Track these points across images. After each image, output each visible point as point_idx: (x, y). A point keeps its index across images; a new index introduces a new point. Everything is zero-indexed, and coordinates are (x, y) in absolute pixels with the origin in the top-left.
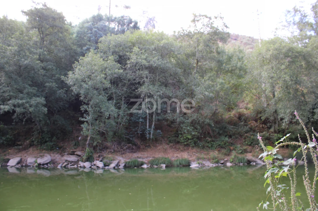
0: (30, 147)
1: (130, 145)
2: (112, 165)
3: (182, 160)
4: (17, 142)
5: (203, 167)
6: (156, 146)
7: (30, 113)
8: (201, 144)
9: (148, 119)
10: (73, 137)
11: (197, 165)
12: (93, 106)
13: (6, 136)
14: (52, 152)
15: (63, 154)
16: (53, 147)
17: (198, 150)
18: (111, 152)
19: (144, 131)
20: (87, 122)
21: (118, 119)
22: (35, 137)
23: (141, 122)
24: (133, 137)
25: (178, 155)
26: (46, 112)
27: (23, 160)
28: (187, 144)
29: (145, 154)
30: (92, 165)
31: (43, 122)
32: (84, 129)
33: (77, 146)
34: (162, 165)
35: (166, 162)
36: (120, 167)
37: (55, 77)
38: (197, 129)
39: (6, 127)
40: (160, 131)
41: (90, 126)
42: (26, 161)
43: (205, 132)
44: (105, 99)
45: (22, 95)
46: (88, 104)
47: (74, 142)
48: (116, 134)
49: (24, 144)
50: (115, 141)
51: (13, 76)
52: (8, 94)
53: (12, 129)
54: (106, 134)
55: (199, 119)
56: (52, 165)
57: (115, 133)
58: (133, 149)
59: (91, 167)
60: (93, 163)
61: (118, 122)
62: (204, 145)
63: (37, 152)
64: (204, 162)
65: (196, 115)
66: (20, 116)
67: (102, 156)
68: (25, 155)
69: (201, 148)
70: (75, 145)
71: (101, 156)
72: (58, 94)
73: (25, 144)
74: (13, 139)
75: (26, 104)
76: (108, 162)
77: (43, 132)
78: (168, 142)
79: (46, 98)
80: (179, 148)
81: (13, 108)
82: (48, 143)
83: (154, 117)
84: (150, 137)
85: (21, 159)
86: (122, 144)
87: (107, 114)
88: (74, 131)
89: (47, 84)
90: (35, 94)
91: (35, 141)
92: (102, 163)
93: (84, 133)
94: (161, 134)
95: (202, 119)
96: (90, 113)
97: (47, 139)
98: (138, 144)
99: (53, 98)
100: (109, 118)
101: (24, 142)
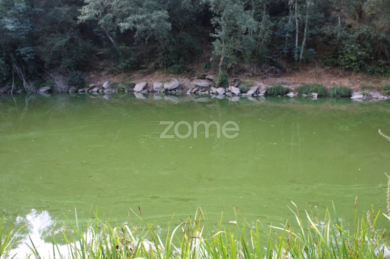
0: (155, 71)
1: (273, 67)
2: (251, 92)
3: (341, 88)
4: (142, 65)
5: (370, 99)
6: (306, 70)
7: (153, 30)
8: (369, 68)
9: (297, 34)
10: (203, 57)
11: (362, 96)
12: (226, 18)
13: (129, 59)
14: (179, 76)
15: (193, 78)
16: (180, 70)
17: (364, 77)
18: (249, 76)
19: (291, 50)
20: (219, 38)
21: (258, 34)
22: (160, 59)
23: (288, 37)
24: (276, 58)
25: (336, 82)
26: (171, 27)
27: (149, 85)
28: (350, 68)
29: (292, 79)
30: (226, 92)
31: (168, 41)
32: (216, 47)
33: (208, 68)
34: (313, 94)
35: (319, 91)
36: (259, 95)
38: (365, 47)
39: (128, 48)
40: (313, 50)
41: (223, 43)
42: (153, 86)
43: (378, 52)
44: (241, 8)
45: (141, 8)
46: (219, 16)
47: (204, 64)
48: (256, 54)
49: (148, 67)
50: (253, 62)
52: (126, 9)
53: (134, 50)
54: (243, 53)
55: (371, 33)
56: (180, 90)
57: (254, 53)
58: (276, 72)
59: (224, 94)
60: (227, 89)
61: (258, 38)
62: (373, 70)
63: (163, 76)
64: (371, 93)
65: (367, 27)
66: (142, 35)
67: (238, 80)
68: (151, 79)
69: (369, 74)
70: (206, 67)
71: (236, 80)
72: (183, 5)
73: (150, 67)
74: (137, 61)
75: (146, 20)
76: (246, 88)
77: (168, 52)
78: (322, 64)
79: (169, 10)
80: (338, 73)
81: (133, 25)
82: (175, 66)
83: (305, 31)
84: (299, 57)
85: (147, 84)
86: (263, 66)
87: (244, 28)
88: (205, 51)
90: (156, 7)
91: (161, 63)
92: (238, 89)
93: (215, 52)
94: (313, 54)
95: (375, 33)
96: (223, 27)
97: (174, 61)
98: (283, 66)
99: (177, 10)
100: (246, 33)
101: (149, 65)
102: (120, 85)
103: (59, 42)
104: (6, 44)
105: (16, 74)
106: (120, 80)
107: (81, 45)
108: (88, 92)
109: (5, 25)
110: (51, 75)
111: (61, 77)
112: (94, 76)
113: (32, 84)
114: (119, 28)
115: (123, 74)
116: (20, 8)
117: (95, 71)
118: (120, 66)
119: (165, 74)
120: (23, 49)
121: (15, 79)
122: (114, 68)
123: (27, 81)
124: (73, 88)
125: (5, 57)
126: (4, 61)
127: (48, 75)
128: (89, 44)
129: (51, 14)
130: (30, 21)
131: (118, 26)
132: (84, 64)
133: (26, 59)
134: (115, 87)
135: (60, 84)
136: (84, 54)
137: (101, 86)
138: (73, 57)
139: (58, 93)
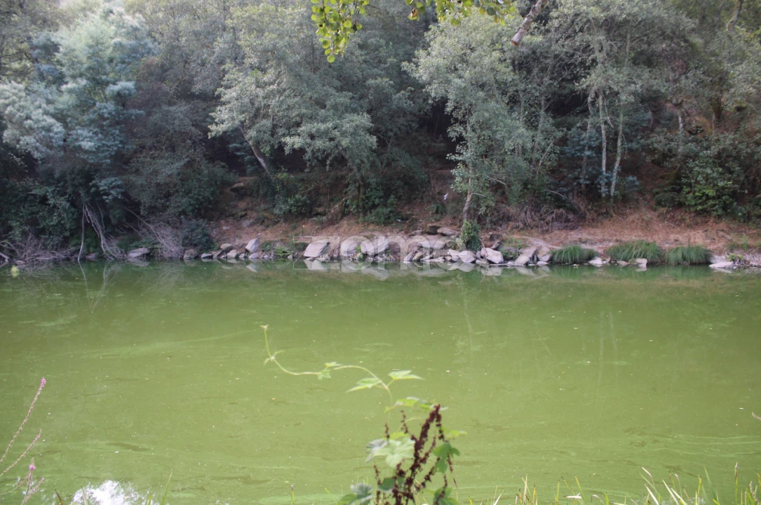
0: (342, 218)
1: (561, 210)
2: (523, 259)
3: (690, 249)
4: (317, 209)
5: (745, 268)
6: (623, 215)
7: (344, 150)
8: (742, 210)
9: (604, 150)
10: (431, 194)
11: (730, 263)
12: (476, 126)
13: (294, 196)
14: (388, 228)
15: (413, 233)
16: (389, 218)
17: (731, 226)
18: (517, 227)
19: (594, 178)
20: (464, 162)
21: (533, 152)
22: (350, 197)
23: (589, 157)
24: (567, 193)
25: (680, 238)
27: (332, 245)
28: (704, 211)
29: (598, 233)
30: (477, 258)
31: (368, 165)
32: (458, 179)
33: (442, 214)
34: (639, 260)
35: (650, 254)
36: (539, 263)
37: (385, 63)
38: (731, 173)
39: (292, 176)
40: (635, 178)
41: (471, 171)
42: (339, 248)
43: (755, 180)
45: (323, 111)
46: (464, 123)
47: (433, 206)
48: (529, 186)
49: (330, 212)
50: (526, 202)
53: (302, 180)
54: (506, 187)
55: (740, 146)
56: (390, 256)
57: (525, 185)
58: (568, 221)
59: (474, 262)
60: (478, 253)
61: (531, 159)
62: (749, 213)
63: (357, 228)
64: (748, 257)
65: (731, 136)
66: (319, 155)
67: (498, 237)
68: (335, 235)
69: (742, 220)
70: (437, 212)
71: (495, 237)
72: (395, 102)
73: (332, 211)
74: (308, 201)
76: (513, 252)
77: (367, 185)
78: (653, 203)
79: (371, 112)
80: (683, 220)
81: (308, 141)
82: (379, 209)
83: (619, 143)
84: (609, 191)
85: (328, 244)
86: (543, 209)
88: (433, 182)
89: (371, 82)
90: (348, 107)
91: (352, 205)
92: (499, 253)
93: (457, 187)
94: (636, 186)
95: (747, 147)
96: (470, 142)
97: (377, 201)
98: (579, 208)
99: (384, 110)
101: (330, 207)
102: (278, 246)
103: (168, 168)
104: (73, 172)
105: (88, 225)
106: (277, 237)
107: (206, 172)
108: (219, 259)
109: (77, 140)
110: (151, 227)
111: (169, 229)
112: (228, 228)
113: (115, 243)
115: (283, 226)
116: (105, 111)
117: (230, 220)
118: (277, 211)
119: (360, 225)
120: (104, 182)
121: (85, 234)
122: (266, 214)
123: (106, 236)
124: (192, 251)
125: (70, 195)
126: (68, 201)
127: (144, 226)
128: (219, 170)
129: (156, 117)
130: (121, 131)
132: (211, 206)
133: (108, 199)
134: (269, 250)
135: (168, 243)
136: (212, 189)
137: (242, 247)
138: (192, 195)
139: (163, 259)
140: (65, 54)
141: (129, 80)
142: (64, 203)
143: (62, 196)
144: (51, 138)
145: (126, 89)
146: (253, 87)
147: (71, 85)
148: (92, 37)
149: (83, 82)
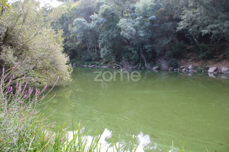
0: (223, 60)
4: (214, 56)
7: (224, 34)
13: (206, 52)
22: (227, 52)
27: (218, 69)
39: (206, 45)
42: (221, 70)
45: (216, 20)
49: (219, 57)
51: (210, 7)
52: (206, 21)
53: (210, 46)
66: (216, 37)
68: (220, 65)
74: (211, 54)
75: (220, 27)
81: (210, 31)
85: (217, 68)
90: (227, 19)
91: (228, 55)
101: (219, 56)
102: (199, 68)
103: (166, 42)
104: (139, 44)
105: (142, 59)
106: (199, 65)
107: (177, 43)
108: (180, 71)
109: (139, 34)
110: (160, 60)
111: (165, 61)
112: (184, 62)
113: (149, 64)
114: (201, 33)
115: (202, 61)
116: (147, 25)
117: (184, 59)
118: (200, 56)
120: (146, 46)
121: (141, 62)
122: (196, 58)
123: (147, 63)
124: (171, 68)
125: (138, 50)
127: (158, 60)
128: (182, 43)
129: (162, 27)
130: (151, 31)
131: (200, 32)
132: (178, 54)
133: (147, 51)
134: (196, 69)
135: (164, 65)
136: (179, 49)
137: (187, 68)
138: (172, 51)
139: (162, 70)
140: (137, 10)
141: (154, 16)
142: (136, 52)
143: (136, 50)
144: (132, 33)
145: (153, 18)
146: (192, 14)
147: (138, 18)
148: (144, 4)
149: (141, 17)
